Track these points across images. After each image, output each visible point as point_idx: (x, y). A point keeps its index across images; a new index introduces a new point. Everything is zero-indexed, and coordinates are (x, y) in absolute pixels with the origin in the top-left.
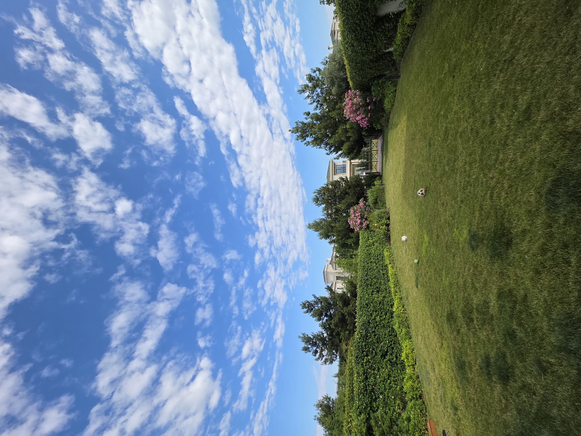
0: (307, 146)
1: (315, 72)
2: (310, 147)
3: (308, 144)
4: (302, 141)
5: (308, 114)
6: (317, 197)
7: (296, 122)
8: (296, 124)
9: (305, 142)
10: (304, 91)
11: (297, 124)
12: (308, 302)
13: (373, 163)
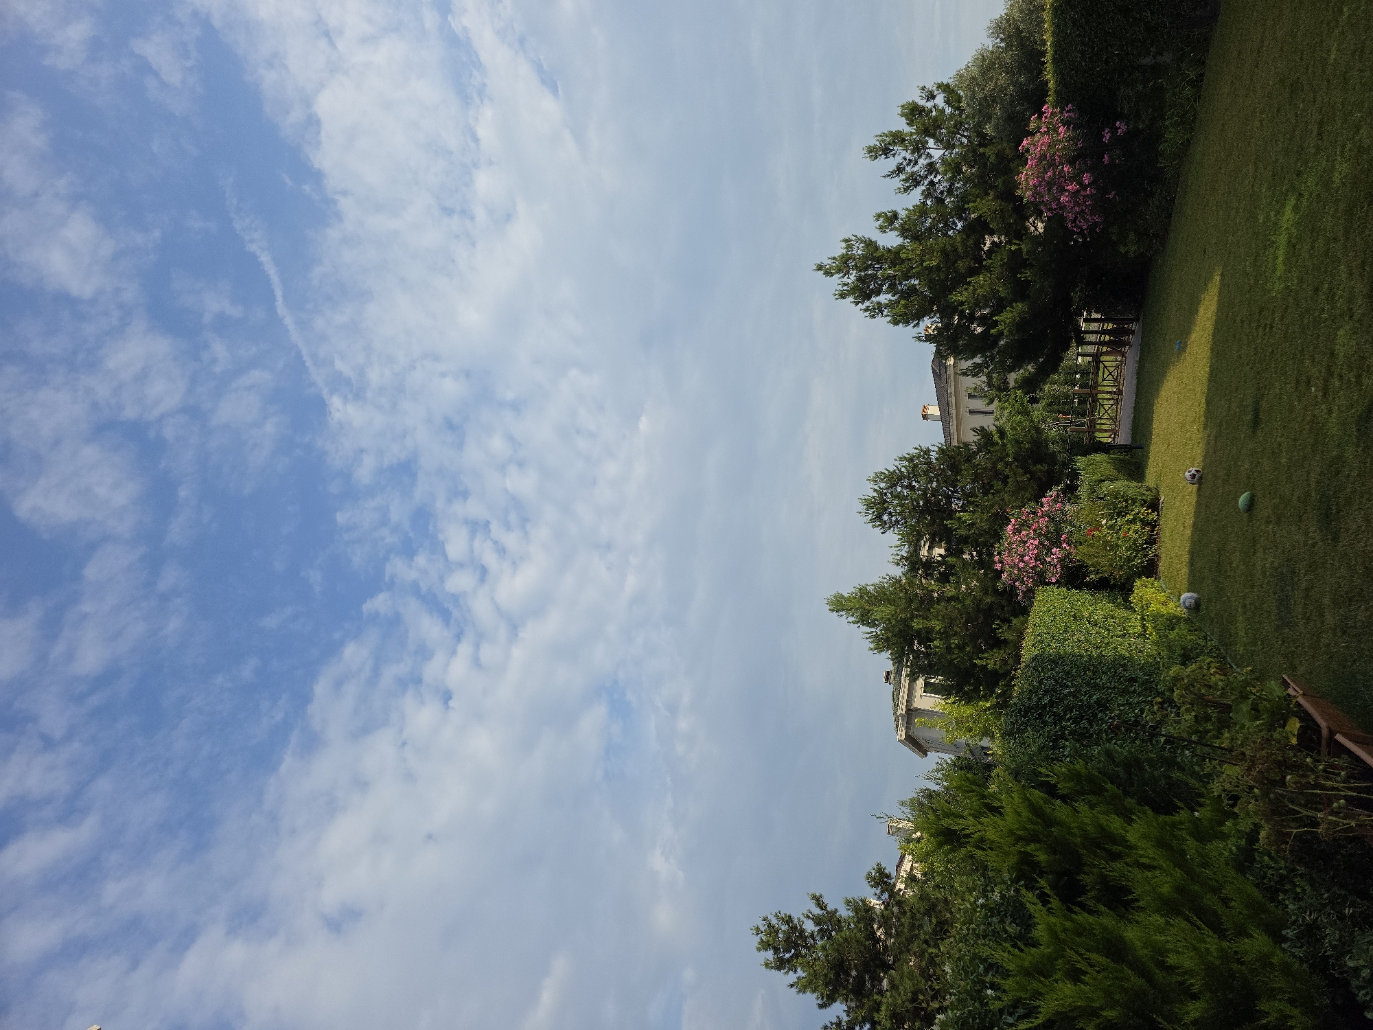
0: (873, 317)
1: (932, 96)
2: (882, 322)
3: (878, 310)
4: (857, 303)
5: (890, 219)
6: (881, 494)
7: (846, 241)
8: (844, 245)
9: (867, 303)
10: (887, 151)
11: (849, 247)
12: (788, 920)
13: (1100, 396)
